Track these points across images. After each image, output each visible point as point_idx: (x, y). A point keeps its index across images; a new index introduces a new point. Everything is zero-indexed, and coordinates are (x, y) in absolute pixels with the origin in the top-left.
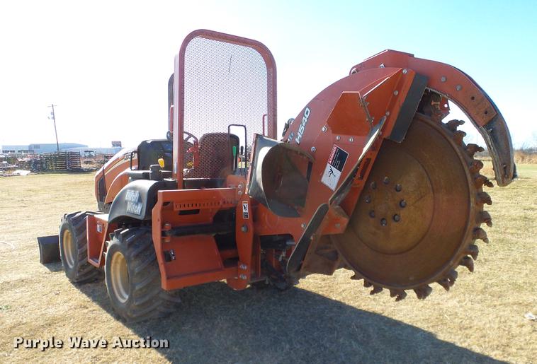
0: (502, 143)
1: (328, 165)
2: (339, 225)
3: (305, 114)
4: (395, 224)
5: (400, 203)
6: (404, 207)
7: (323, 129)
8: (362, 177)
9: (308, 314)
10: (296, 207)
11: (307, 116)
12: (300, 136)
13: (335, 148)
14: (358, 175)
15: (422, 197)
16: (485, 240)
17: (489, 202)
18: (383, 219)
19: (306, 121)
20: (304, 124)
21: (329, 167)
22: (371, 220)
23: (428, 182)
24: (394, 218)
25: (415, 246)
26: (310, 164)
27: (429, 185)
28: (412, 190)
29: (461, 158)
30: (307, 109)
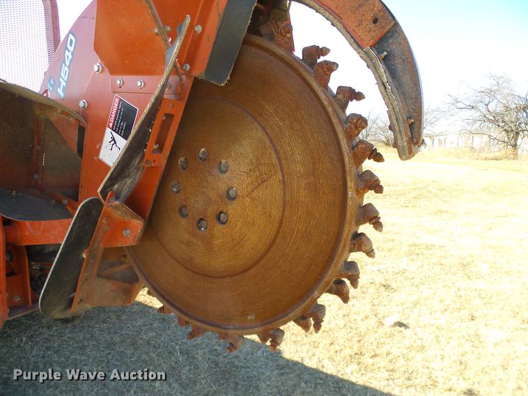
0: (406, 79)
1: (108, 131)
2: (128, 231)
3: (69, 46)
4: (221, 227)
5: (228, 192)
6: (234, 199)
7: (96, 68)
8: (160, 149)
9: (117, 339)
10: (65, 202)
11: (71, 49)
12: (63, 84)
13: (117, 100)
14: (152, 145)
15: (263, 182)
16: (370, 253)
17: (378, 188)
18: (201, 219)
19: (70, 57)
20: (67, 63)
21: (109, 133)
22: (183, 221)
23: (274, 155)
24: (219, 218)
25: (254, 265)
26: (82, 130)
27: (275, 160)
28: (245, 170)
29: (330, 110)
30: (71, 37)
